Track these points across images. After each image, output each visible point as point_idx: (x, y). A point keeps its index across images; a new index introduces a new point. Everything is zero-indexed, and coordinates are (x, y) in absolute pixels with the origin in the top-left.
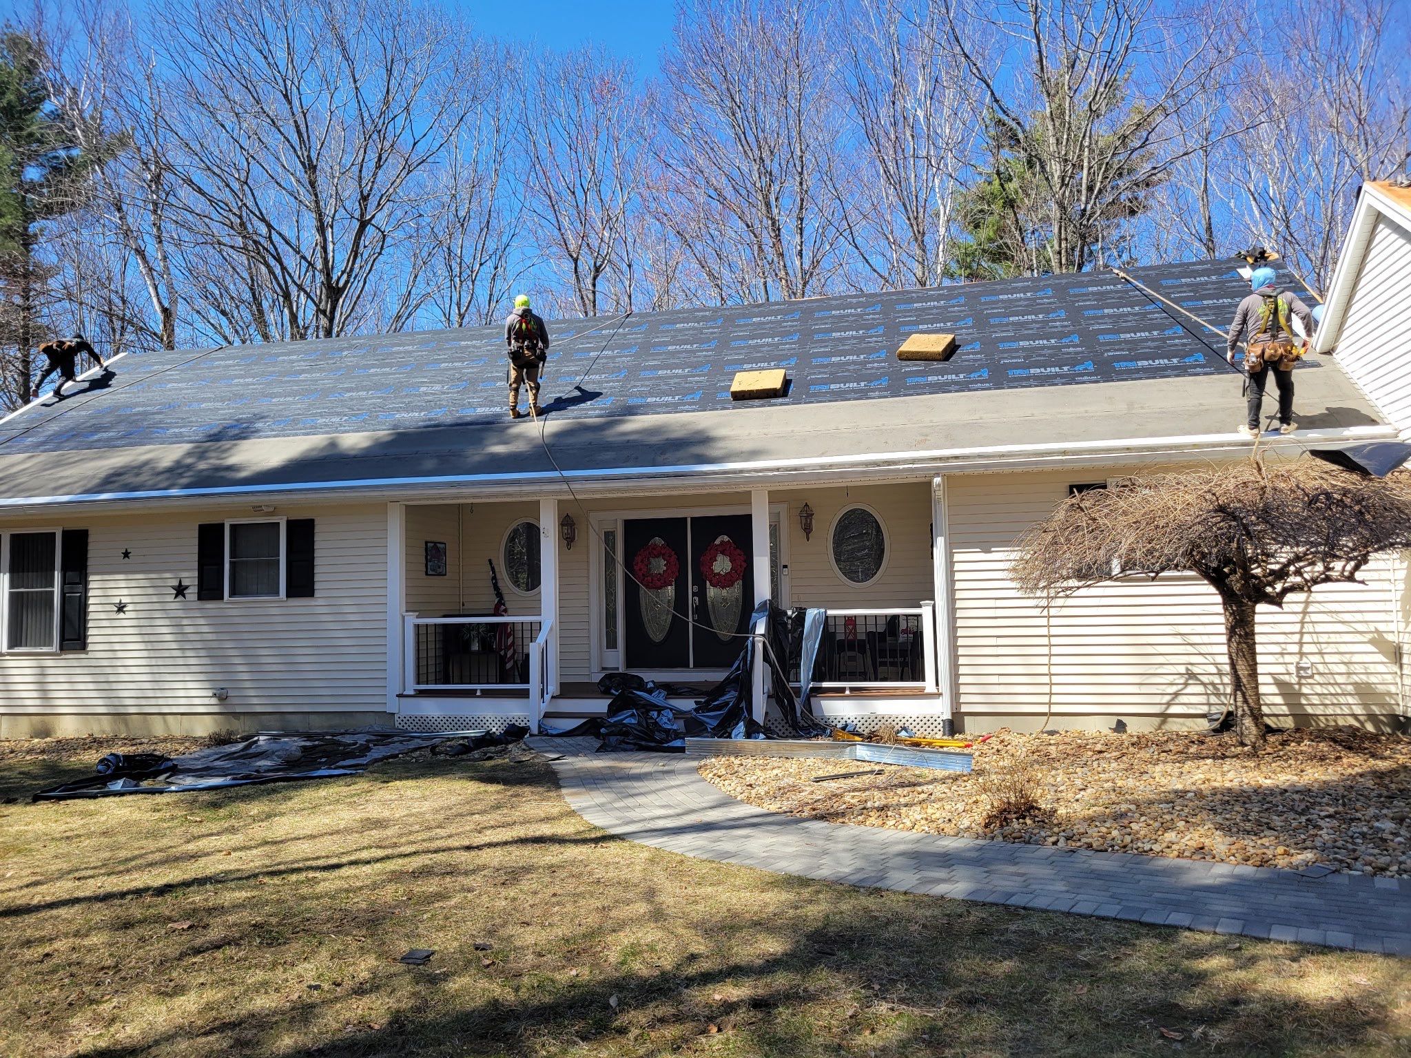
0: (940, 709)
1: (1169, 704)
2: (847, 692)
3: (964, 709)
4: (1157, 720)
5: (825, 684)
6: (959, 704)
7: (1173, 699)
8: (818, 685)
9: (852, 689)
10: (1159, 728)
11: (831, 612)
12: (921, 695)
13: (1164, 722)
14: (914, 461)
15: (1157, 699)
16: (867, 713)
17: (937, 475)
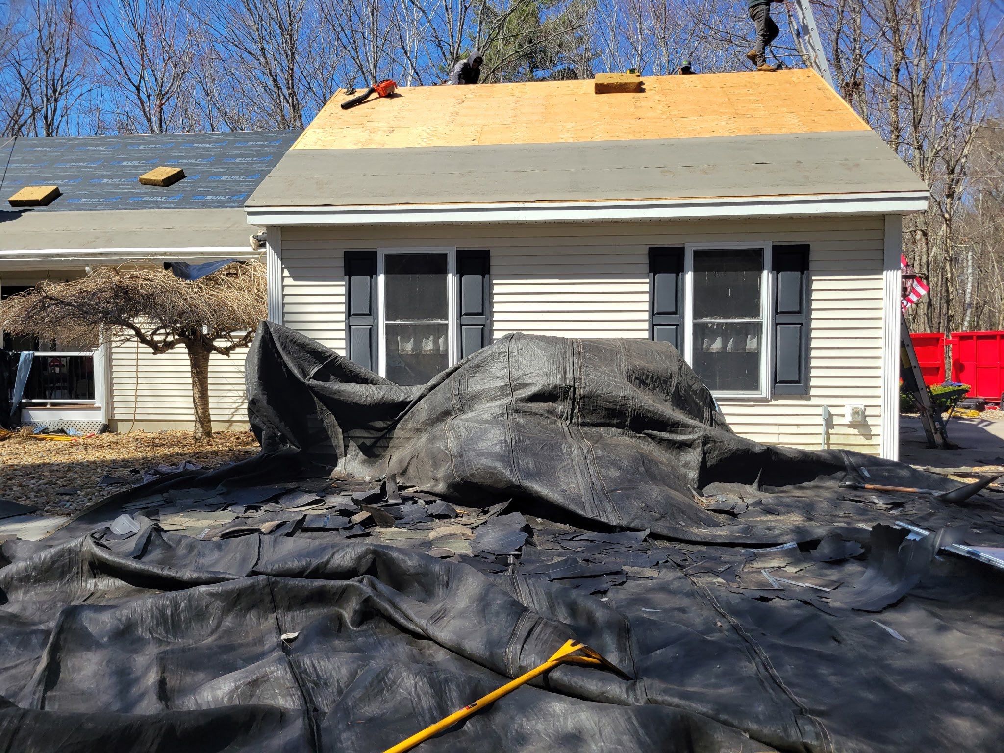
0: (100, 418)
1: (233, 415)
2: (48, 406)
3: (117, 417)
4: (228, 424)
5: (34, 401)
6: (113, 414)
7: (235, 412)
8: (29, 401)
9: (53, 404)
10: (228, 428)
11: (37, 354)
12: (91, 408)
13: (231, 425)
14: (74, 255)
15: (227, 412)
16: (57, 420)
17: (87, 265)
